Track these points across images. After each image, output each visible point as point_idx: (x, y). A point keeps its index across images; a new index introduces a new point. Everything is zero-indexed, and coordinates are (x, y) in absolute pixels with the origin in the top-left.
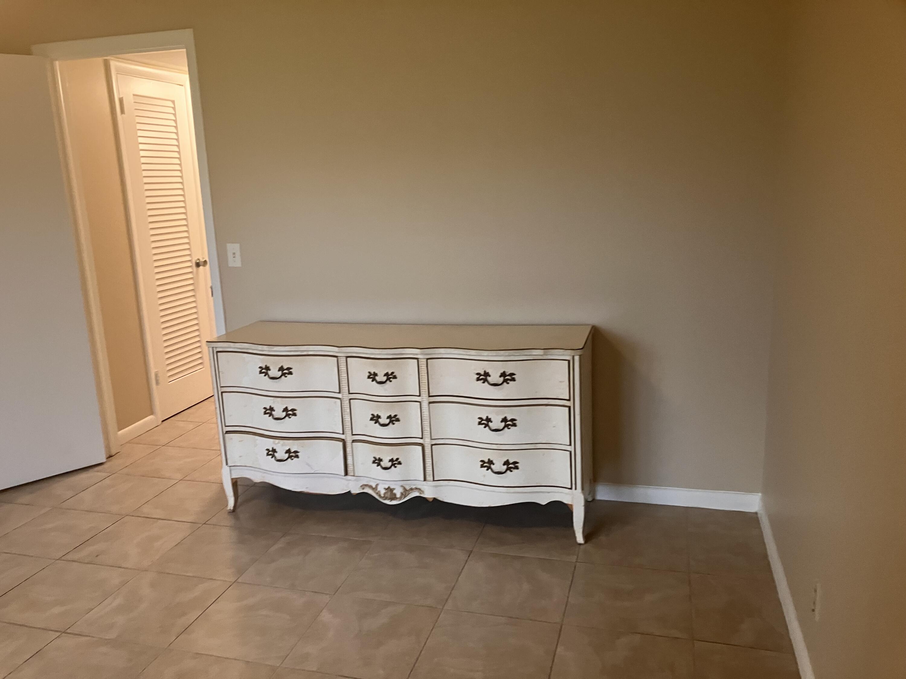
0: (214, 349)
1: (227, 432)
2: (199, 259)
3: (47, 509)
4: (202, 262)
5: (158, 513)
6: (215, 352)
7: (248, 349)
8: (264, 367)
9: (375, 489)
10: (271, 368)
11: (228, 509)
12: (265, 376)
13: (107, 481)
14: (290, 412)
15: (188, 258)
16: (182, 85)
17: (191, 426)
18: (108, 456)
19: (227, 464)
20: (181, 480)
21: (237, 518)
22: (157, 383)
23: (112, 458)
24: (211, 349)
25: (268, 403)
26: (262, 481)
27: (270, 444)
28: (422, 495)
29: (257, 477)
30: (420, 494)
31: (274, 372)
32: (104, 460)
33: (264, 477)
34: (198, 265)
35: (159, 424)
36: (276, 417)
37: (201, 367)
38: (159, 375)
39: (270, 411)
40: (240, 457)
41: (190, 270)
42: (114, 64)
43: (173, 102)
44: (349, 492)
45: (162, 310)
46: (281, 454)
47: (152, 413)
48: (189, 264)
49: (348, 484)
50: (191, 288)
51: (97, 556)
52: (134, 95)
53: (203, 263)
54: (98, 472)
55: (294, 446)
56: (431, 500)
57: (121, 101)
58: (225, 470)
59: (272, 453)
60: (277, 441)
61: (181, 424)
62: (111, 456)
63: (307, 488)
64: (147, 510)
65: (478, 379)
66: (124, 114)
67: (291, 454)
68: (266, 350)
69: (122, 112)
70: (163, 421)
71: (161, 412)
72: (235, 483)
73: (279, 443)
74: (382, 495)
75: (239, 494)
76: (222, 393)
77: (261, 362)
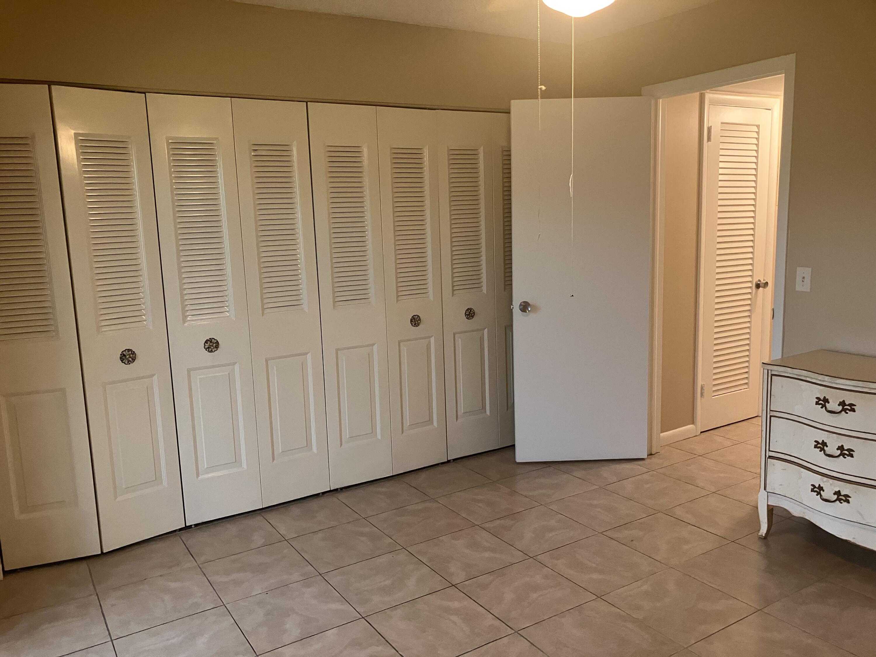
0: (770, 371)
1: (770, 457)
2: (759, 281)
3: (595, 487)
4: (763, 283)
5: (688, 518)
6: (770, 375)
7: (807, 377)
8: (822, 398)
10: (830, 401)
11: (760, 534)
12: (822, 408)
13: (645, 476)
14: (846, 452)
15: (749, 279)
16: (770, 110)
17: (729, 443)
18: (649, 454)
19: (765, 489)
20: (713, 493)
21: (767, 546)
22: (702, 395)
23: (652, 456)
24: (766, 371)
25: (821, 436)
26: (801, 516)
27: (817, 480)
29: (796, 511)
31: (833, 405)
32: (645, 456)
33: (804, 513)
34: (758, 286)
35: (697, 435)
36: (828, 453)
37: (746, 386)
38: (705, 388)
39: (821, 446)
40: (781, 485)
41: (749, 290)
42: (709, 96)
43: (758, 126)
45: (716, 327)
46: (828, 494)
47: (693, 423)
48: (749, 285)
50: (748, 308)
51: (632, 541)
52: (722, 123)
53: (763, 285)
54: (639, 465)
55: (846, 489)
57: (709, 129)
58: (762, 494)
59: (818, 490)
60: (825, 479)
61: (719, 439)
62: (651, 454)
63: (854, 538)
64: (679, 512)
66: (711, 141)
67: (840, 497)
68: (827, 380)
69: (709, 139)
70: (701, 432)
71: (702, 423)
72: (771, 510)
73: (829, 481)
75: (773, 523)
76: (771, 416)
77: (820, 392)
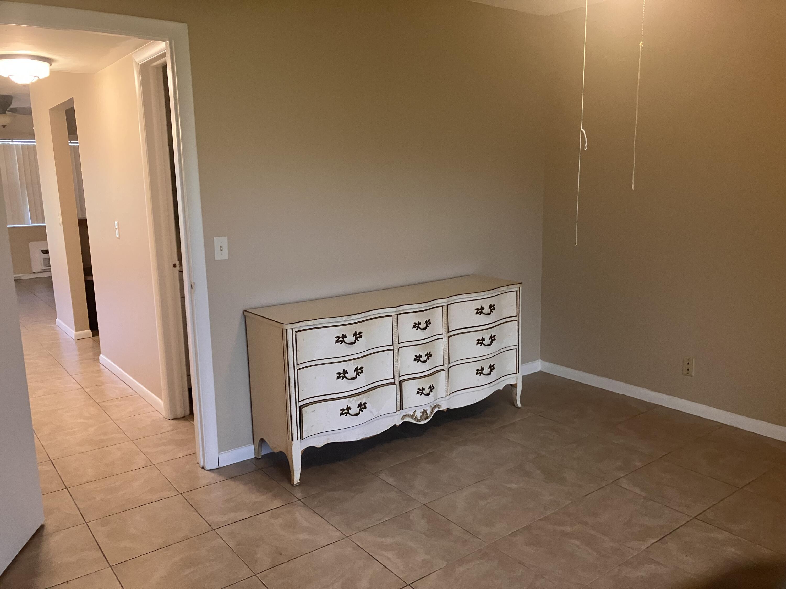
0: (294, 330)
1: (301, 407)
6: (294, 333)
8: (340, 336)
9: (412, 416)
10: (347, 335)
11: (295, 483)
12: (342, 343)
14: (360, 371)
19: (302, 438)
25: (342, 367)
26: (326, 443)
28: (440, 409)
29: (321, 442)
30: (439, 408)
31: (350, 338)
33: (329, 439)
36: (350, 378)
39: (343, 374)
40: (312, 426)
44: (395, 425)
46: (354, 409)
49: (394, 419)
55: (363, 399)
56: (446, 411)
59: (346, 411)
60: (351, 399)
63: (365, 434)
65: (477, 313)
67: (362, 407)
73: (353, 400)
74: (419, 418)
76: (298, 370)
77: (338, 331)
